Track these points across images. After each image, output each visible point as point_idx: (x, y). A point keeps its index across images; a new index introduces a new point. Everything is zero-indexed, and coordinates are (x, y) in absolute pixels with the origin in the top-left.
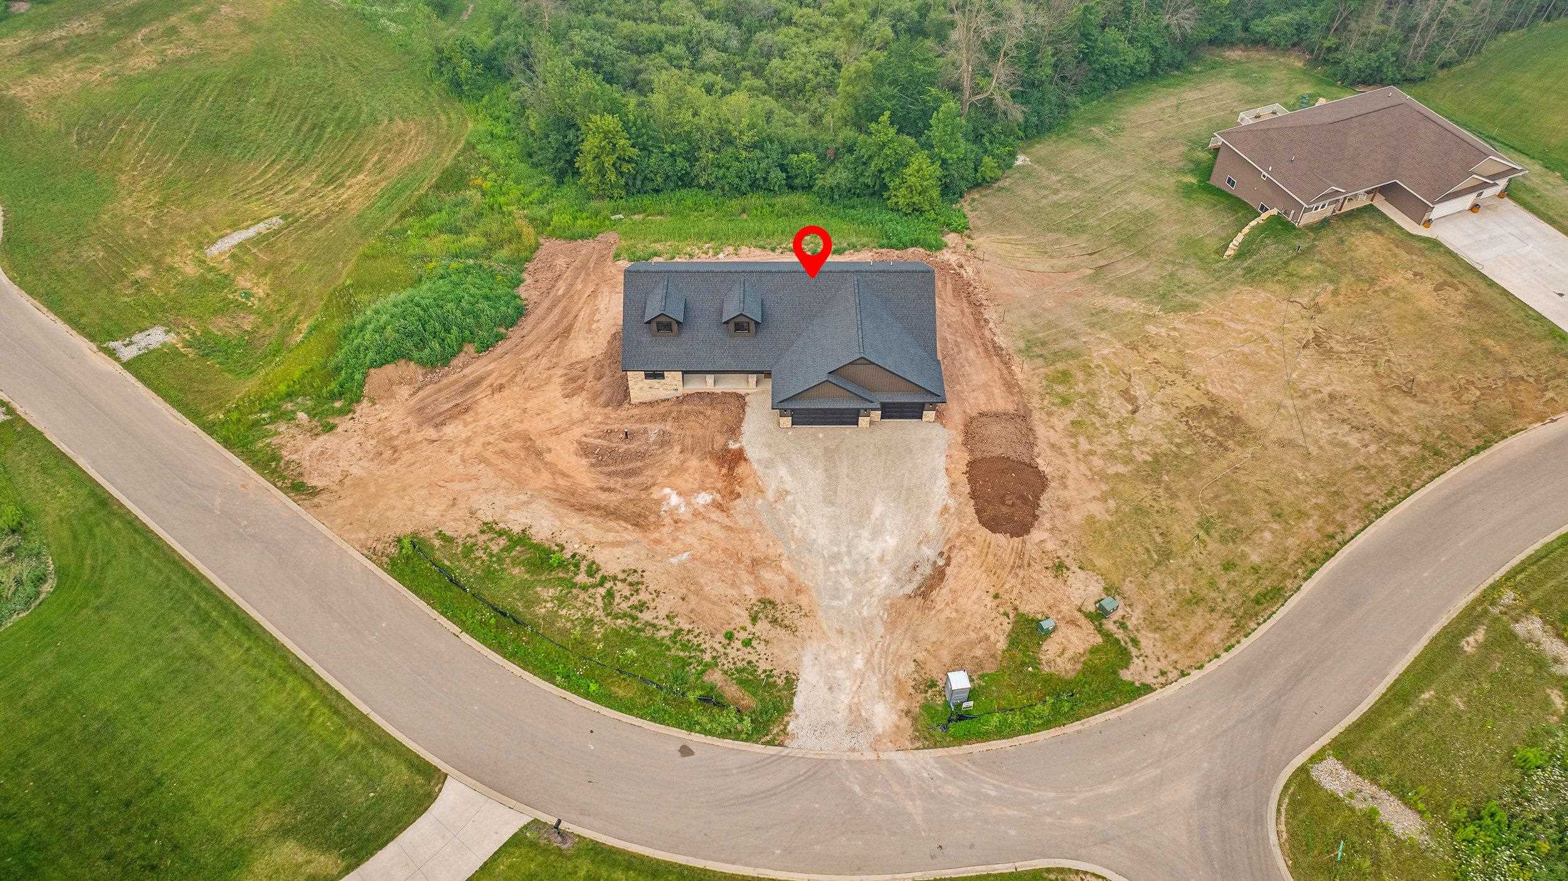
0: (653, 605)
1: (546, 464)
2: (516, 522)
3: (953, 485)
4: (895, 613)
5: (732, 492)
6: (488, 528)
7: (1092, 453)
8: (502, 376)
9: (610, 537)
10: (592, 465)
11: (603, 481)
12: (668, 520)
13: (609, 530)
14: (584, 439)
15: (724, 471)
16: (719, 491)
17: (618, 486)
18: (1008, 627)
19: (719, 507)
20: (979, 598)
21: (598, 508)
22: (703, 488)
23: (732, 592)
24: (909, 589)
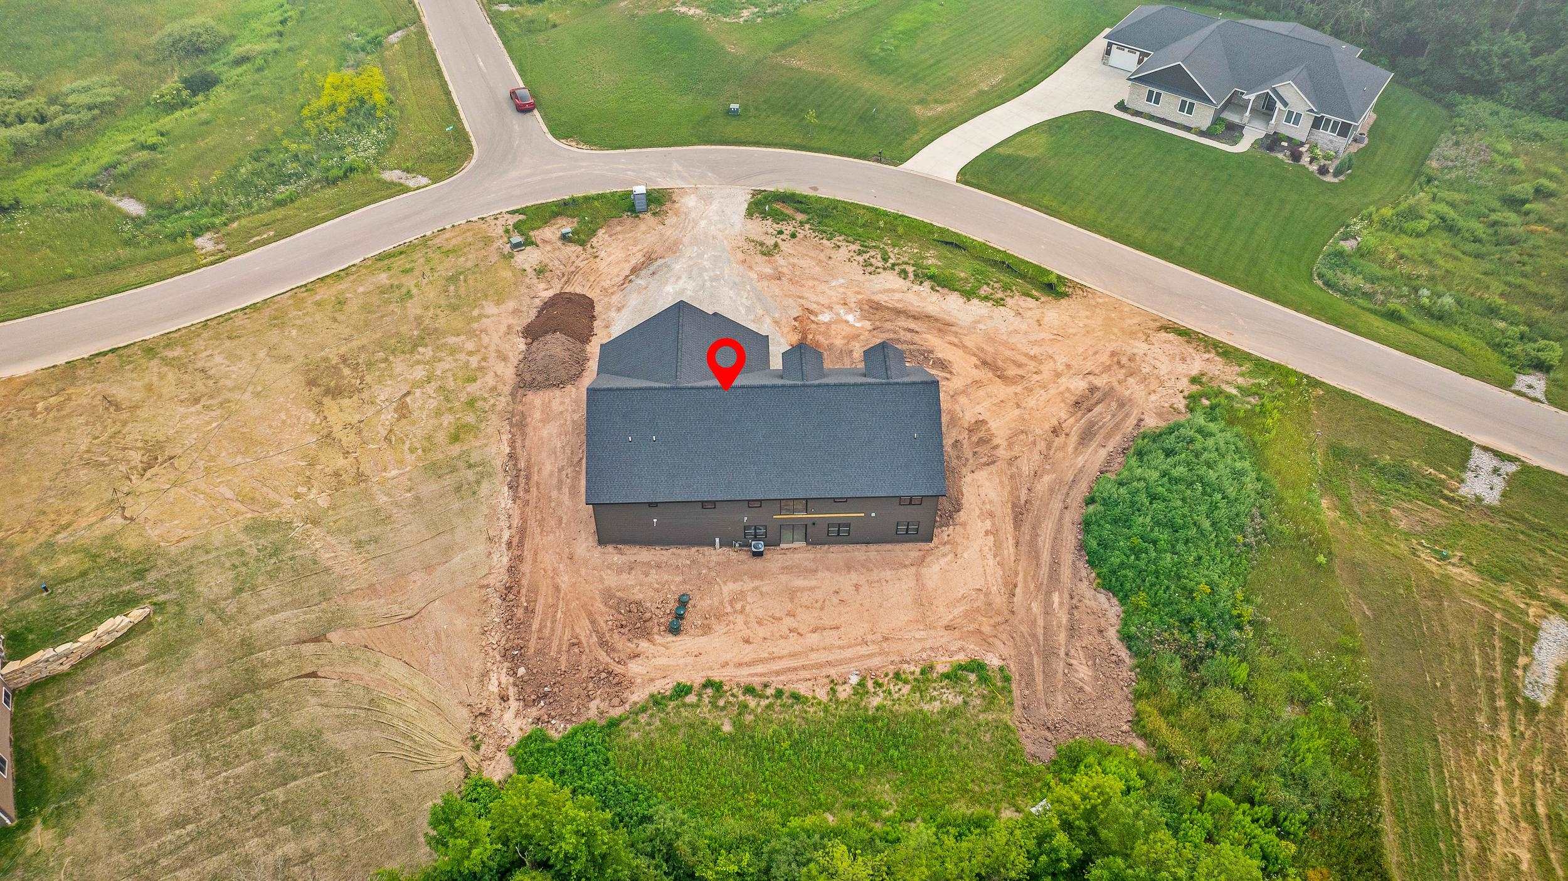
3: (607, 327)
6: (999, 302)
11: (916, 338)
12: (853, 305)
13: (899, 301)
14: (948, 376)
15: (810, 337)
16: (813, 322)
18: (594, 240)
19: (811, 312)
20: (609, 256)
22: (828, 325)
23: (791, 260)
24: (660, 262)
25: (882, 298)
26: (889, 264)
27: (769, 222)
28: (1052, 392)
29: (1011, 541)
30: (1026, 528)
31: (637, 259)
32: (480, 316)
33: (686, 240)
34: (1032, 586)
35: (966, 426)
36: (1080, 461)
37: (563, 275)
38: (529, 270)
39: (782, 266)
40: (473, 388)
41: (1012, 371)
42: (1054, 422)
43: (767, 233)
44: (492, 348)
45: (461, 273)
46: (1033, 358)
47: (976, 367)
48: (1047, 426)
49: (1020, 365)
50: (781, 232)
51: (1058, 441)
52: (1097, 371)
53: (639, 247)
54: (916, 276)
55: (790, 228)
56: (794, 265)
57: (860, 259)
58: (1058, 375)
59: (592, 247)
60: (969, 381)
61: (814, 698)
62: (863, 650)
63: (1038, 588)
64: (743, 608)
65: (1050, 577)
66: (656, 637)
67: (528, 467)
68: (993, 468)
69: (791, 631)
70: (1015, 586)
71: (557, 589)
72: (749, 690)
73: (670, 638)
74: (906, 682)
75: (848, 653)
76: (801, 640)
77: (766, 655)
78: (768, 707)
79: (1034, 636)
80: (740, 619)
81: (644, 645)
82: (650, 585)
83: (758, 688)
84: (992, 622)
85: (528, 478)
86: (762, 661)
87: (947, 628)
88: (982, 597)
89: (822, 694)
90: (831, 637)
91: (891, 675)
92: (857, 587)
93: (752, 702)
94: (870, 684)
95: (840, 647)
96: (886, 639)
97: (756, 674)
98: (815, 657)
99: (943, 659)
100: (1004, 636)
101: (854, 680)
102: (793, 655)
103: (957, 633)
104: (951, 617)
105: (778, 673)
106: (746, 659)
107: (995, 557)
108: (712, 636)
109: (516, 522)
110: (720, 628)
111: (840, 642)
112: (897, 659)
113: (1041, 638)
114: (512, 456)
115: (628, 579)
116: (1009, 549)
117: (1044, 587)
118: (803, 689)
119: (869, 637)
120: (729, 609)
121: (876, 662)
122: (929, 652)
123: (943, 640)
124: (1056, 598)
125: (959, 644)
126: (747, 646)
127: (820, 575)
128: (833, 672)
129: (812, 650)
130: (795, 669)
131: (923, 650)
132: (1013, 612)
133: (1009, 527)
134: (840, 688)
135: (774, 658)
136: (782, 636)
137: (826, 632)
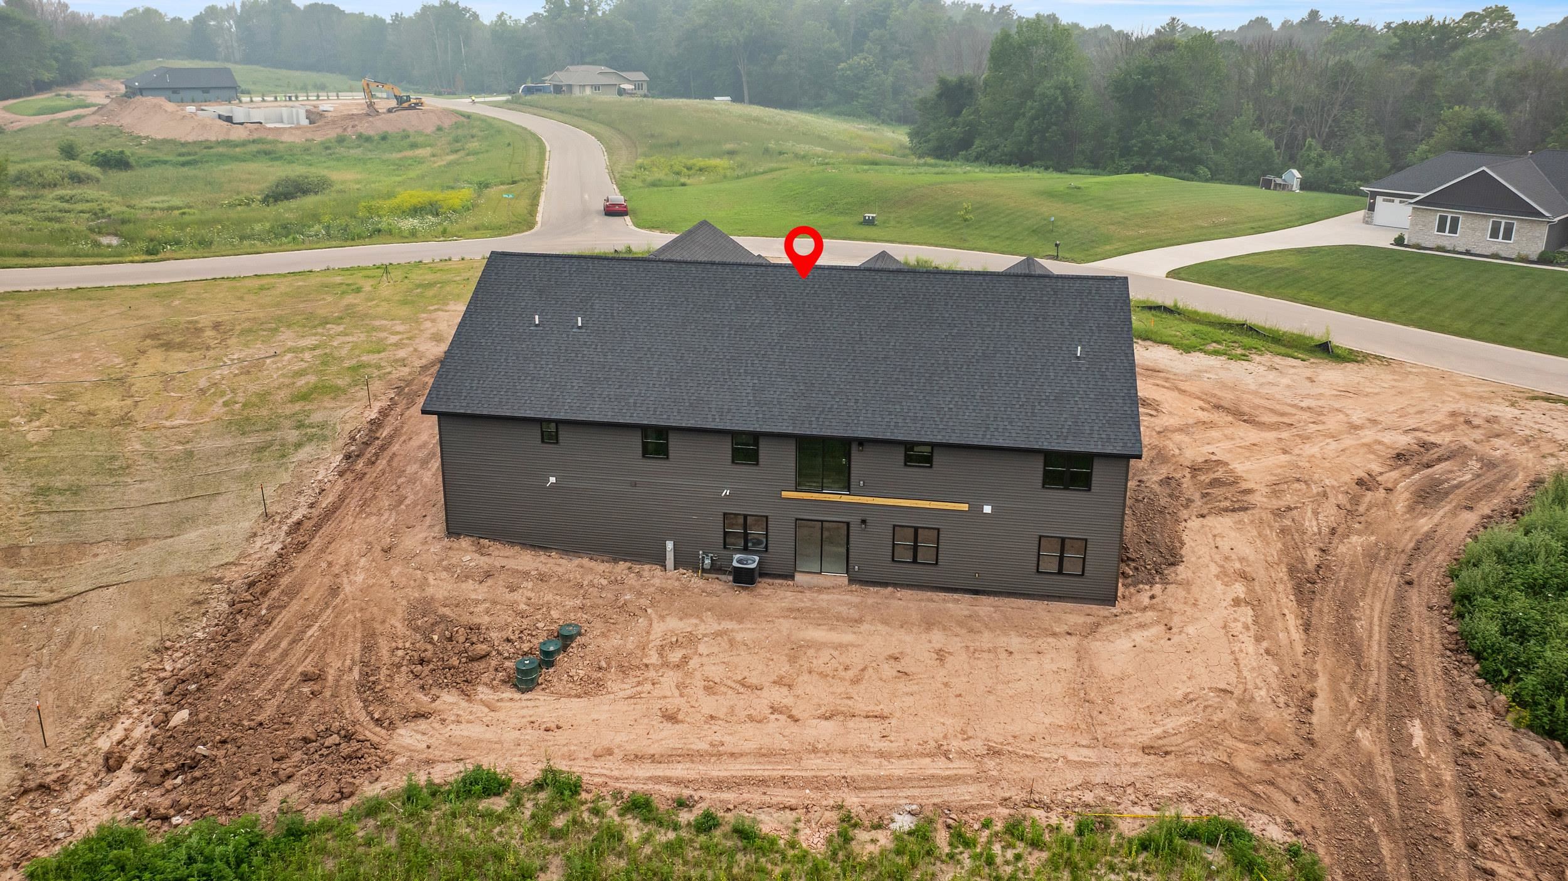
29: (1292, 621)
30: (1325, 605)
32: (437, 310)
34: (1353, 702)
35: (1187, 464)
36: (1424, 524)
41: (1269, 418)
42: (1360, 474)
44: (430, 331)
45: (440, 283)
46: (1306, 409)
47: (1202, 409)
48: (1347, 477)
49: (1282, 414)
51: (1373, 496)
52: (1430, 429)
58: (1356, 427)
60: (1191, 421)
61: (792, 845)
62: (939, 767)
63: (1369, 706)
64: (685, 659)
65: (1395, 692)
66: (480, 689)
67: (392, 436)
68: (1245, 517)
69: (774, 710)
70: (1313, 695)
72: (639, 806)
73: (508, 694)
74: (1036, 844)
75: (898, 768)
76: (794, 728)
77: (703, 746)
78: (669, 846)
79: (1371, 794)
80: (670, 679)
81: (448, 698)
82: (512, 605)
83: (661, 806)
84: (1260, 752)
85: (383, 448)
86: (690, 756)
87: (1146, 750)
88: (1232, 704)
89: (814, 840)
90: (866, 734)
91: (999, 826)
92: (941, 655)
93: (634, 831)
94: (942, 838)
95: (881, 754)
96: (994, 752)
97: (668, 780)
98: (814, 765)
99: (1137, 810)
100: (1294, 787)
101: (904, 822)
102: (764, 754)
103: (1172, 764)
104: (1158, 731)
105: (719, 784)
106: (655, 749)
107: (1258, 639)
108: (597, 699)
110: (618, 687)
111: (884, 745)
112: (1018, 795)
113: (1393, 801)
114: (375, 422)
115: (472, 590)
116: (1290, 630)
117: (1382, 706)
118: (769, 824)
119: (955, 744)
120: (653, 658)
121: (965, 794)
122: (1101, 792)
123: (1140, 772)
125: (1179, 785)
126: (666, 725)
127: (865, 627)
128: (853, 801)
129: (815, 750)
130: (763, 782)
131: (1087, 785)
132: (1312, 743)
133: (1287, 601)
134: (862, 835)
135: (720, 755)
136: (751, 718)
137: (851, 724)
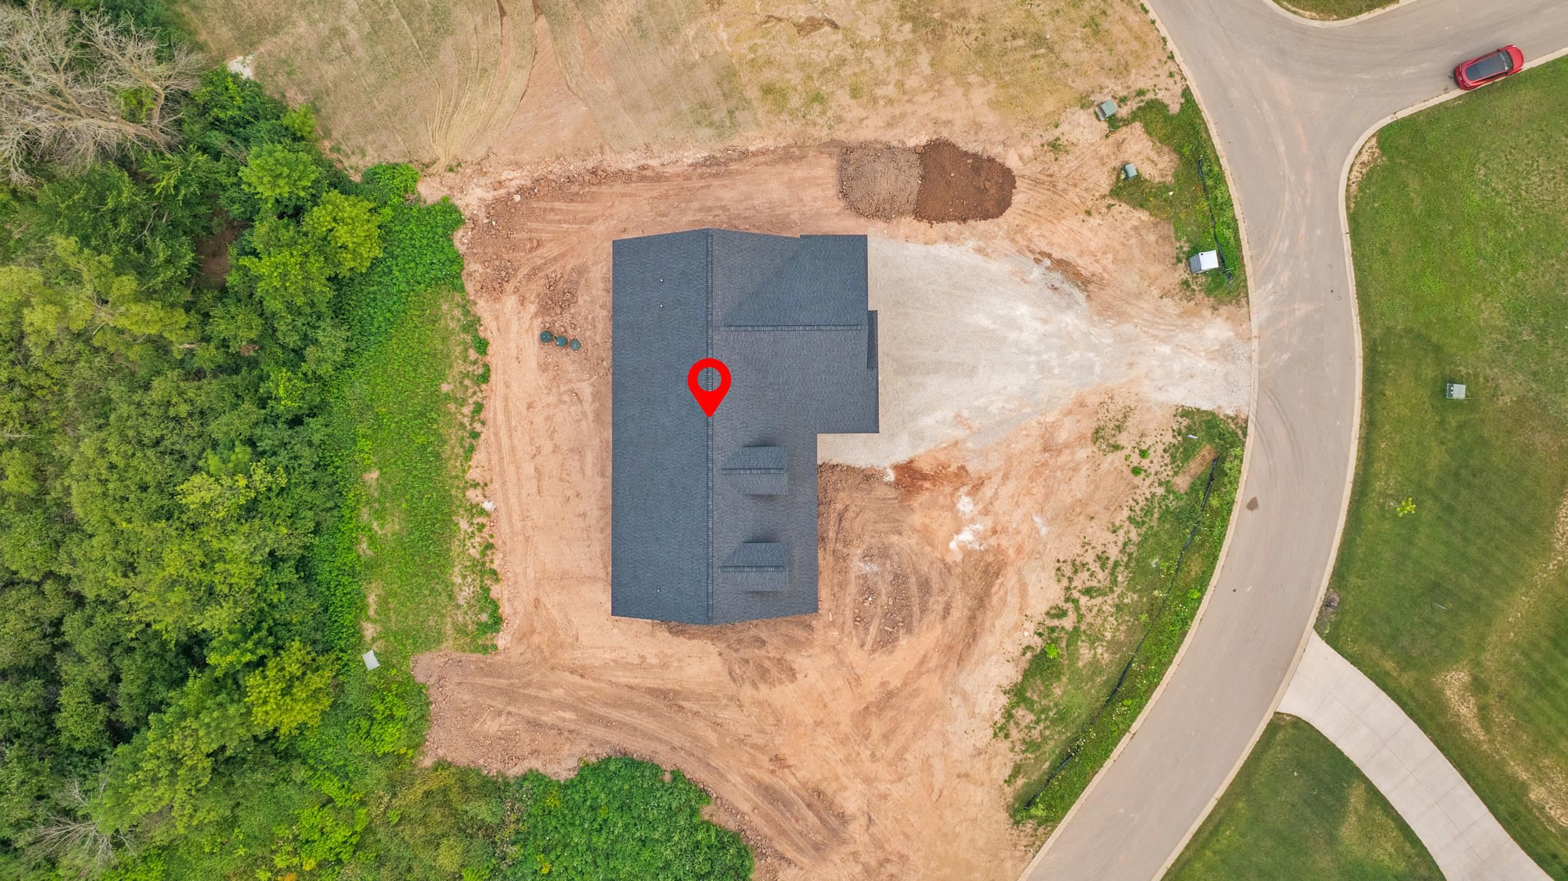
0: (1100, 548)
1: (905, 684)
2: (991, 703)
3: (946, 239)
4: (1107, 311)
5: (957, 475)
6: (1001, 732)
7: (900, 85)
8: (754, 762)
9: (1013, 600)
10: (909, 631)
11: (933, 616)
12: (993, 541)
13: (1004, 602)
14: (868, 647)
15: (927, 484)
16: (957, 489)
17: (942, 599)
18: (1125, 208)
19: (977, 488)
20: (1091, 230)
21: (972, 619)
22: (952, 507)
23: (1084, 470)
24: (1080, 296)
25: (1010, 579)
26: (1076, 594)
27: (1168, 438)
28: (840, 770)
29: (633, 681)
30: (648, 700)
31: (1086, 266)
32: (967, 86)
33: (1127, 328)
34: (582, 694)
35: (788, 657)
36: (737, 779)
37: (1051, 176)
38: (1057, 133)
39: (1073, 453)
40: (843, 97)
41: (877, 727)
42: (791, 761)
43: (1142, 435)
44: (909, 108)
45: (1051, 50)
46: (900, 756)
47: (884, 684)
48: (785, 751)
49: (886, 737)
50: (1143, 454)
51: (764, 760)
52: (873, 830)
53: (1111, 267)
54: (1052, 630)
55: (1155, 467)
56: (1076, 469)
57: (1090, 557)
58: (868, 781)
59: (1109, 207)
60: (858, 671)
61: (470, 467)
62: (516, 517)
63: (580, 699)
64: (565, 402)
66: (540, 320)
67: (730, 174)
68: (725, 678)
69: (538, 448)
70: (582, 676)
71: (591, 221)
72: (479, 408)
73: (537, 333)
74: (484, 554)
75: (513, 501)
76: (527, 457)
77: (513, 424)
78: (462, 424)
79: (529, 684)
80: (552, 399)
81: (532, 308)
82: (591, 311)
83: (482, 415)
84: (544, 646)
85: (716, 175)
86: (508, 419)
87: (537, 600)
88: (570, 640)
89: (473, 474)
90: (531, 487)
91: (491, 541)
92: (584, 515)
93: (466, 410)
94: (482, 520)
95: (519, 494)
96: (527, 539)
97: (495, 414)
98: (511, 470)
99: (506, 592)
100: (528, 655)
101: (488, 506)
102: (513, 449)
103: (532, 609)
104: (549, 606)
105: (496, 434)
106: (511, 405)
107: (614, 661)
108: (536, 372)
109: (669, 170)
110: (544, 379)
111: (524, 495)
112: (508, 548)
113: (526, 692)
114: (745, 155)
115: (598, 289)
116: (624, 678)
117: (582, 706)
118: (479, 456)
119: (529, 524)
120: (563, 388)
121: (504, 527)
122: (512, 579)
123: (524, 596)
124: (569, 715)
125: (520, 609)
126: (525, 406)
127: (599, 480)
128: (496, 485)
129: (518, 468)
130: (500, 451)
131: (516, 574)
132: (552, 669)
133: (650, 683)
134: (479, 491)
135: (510, 431)
136: (532, 439)
137: (534, 481)
